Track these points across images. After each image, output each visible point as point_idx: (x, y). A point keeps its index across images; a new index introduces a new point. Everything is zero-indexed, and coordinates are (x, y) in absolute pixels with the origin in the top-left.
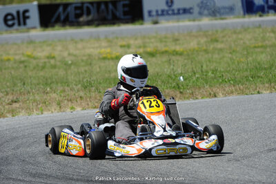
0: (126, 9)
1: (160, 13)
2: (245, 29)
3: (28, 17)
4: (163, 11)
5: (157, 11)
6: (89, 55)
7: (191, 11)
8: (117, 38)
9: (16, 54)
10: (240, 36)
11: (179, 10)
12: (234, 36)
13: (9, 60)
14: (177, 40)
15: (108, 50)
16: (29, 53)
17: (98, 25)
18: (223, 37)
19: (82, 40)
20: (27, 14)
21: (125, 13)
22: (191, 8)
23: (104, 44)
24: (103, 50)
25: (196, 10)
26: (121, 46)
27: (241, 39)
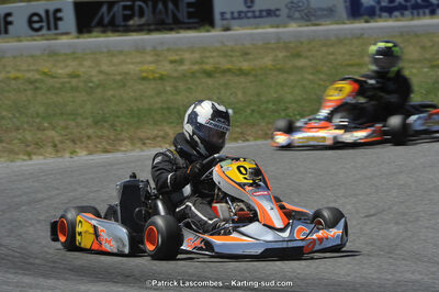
0: (191, 10)
1: (236, 15)
2: (340, 40)
3: (60, 19)
4: (240, 12)
5: (232, 13)
6: (126, 73)
7: (277, 13)
8: (169, 50)
9: (28, 71)
10: (331, 50)
11: (261, 11)
12: (324, 49)
13: (16, 79)
14: (247, 54)
15: (152, 67)
16: (46, 70)
17: (150, 31)
18: (310, 50)
19: (121, 52)
20: (59, 15)
21: (190, 15)
22: (278, 10)
23: (149, 58)
24: (146, 67)
25: (284, 12)
26: (172, 62)
27: (333, 54)
